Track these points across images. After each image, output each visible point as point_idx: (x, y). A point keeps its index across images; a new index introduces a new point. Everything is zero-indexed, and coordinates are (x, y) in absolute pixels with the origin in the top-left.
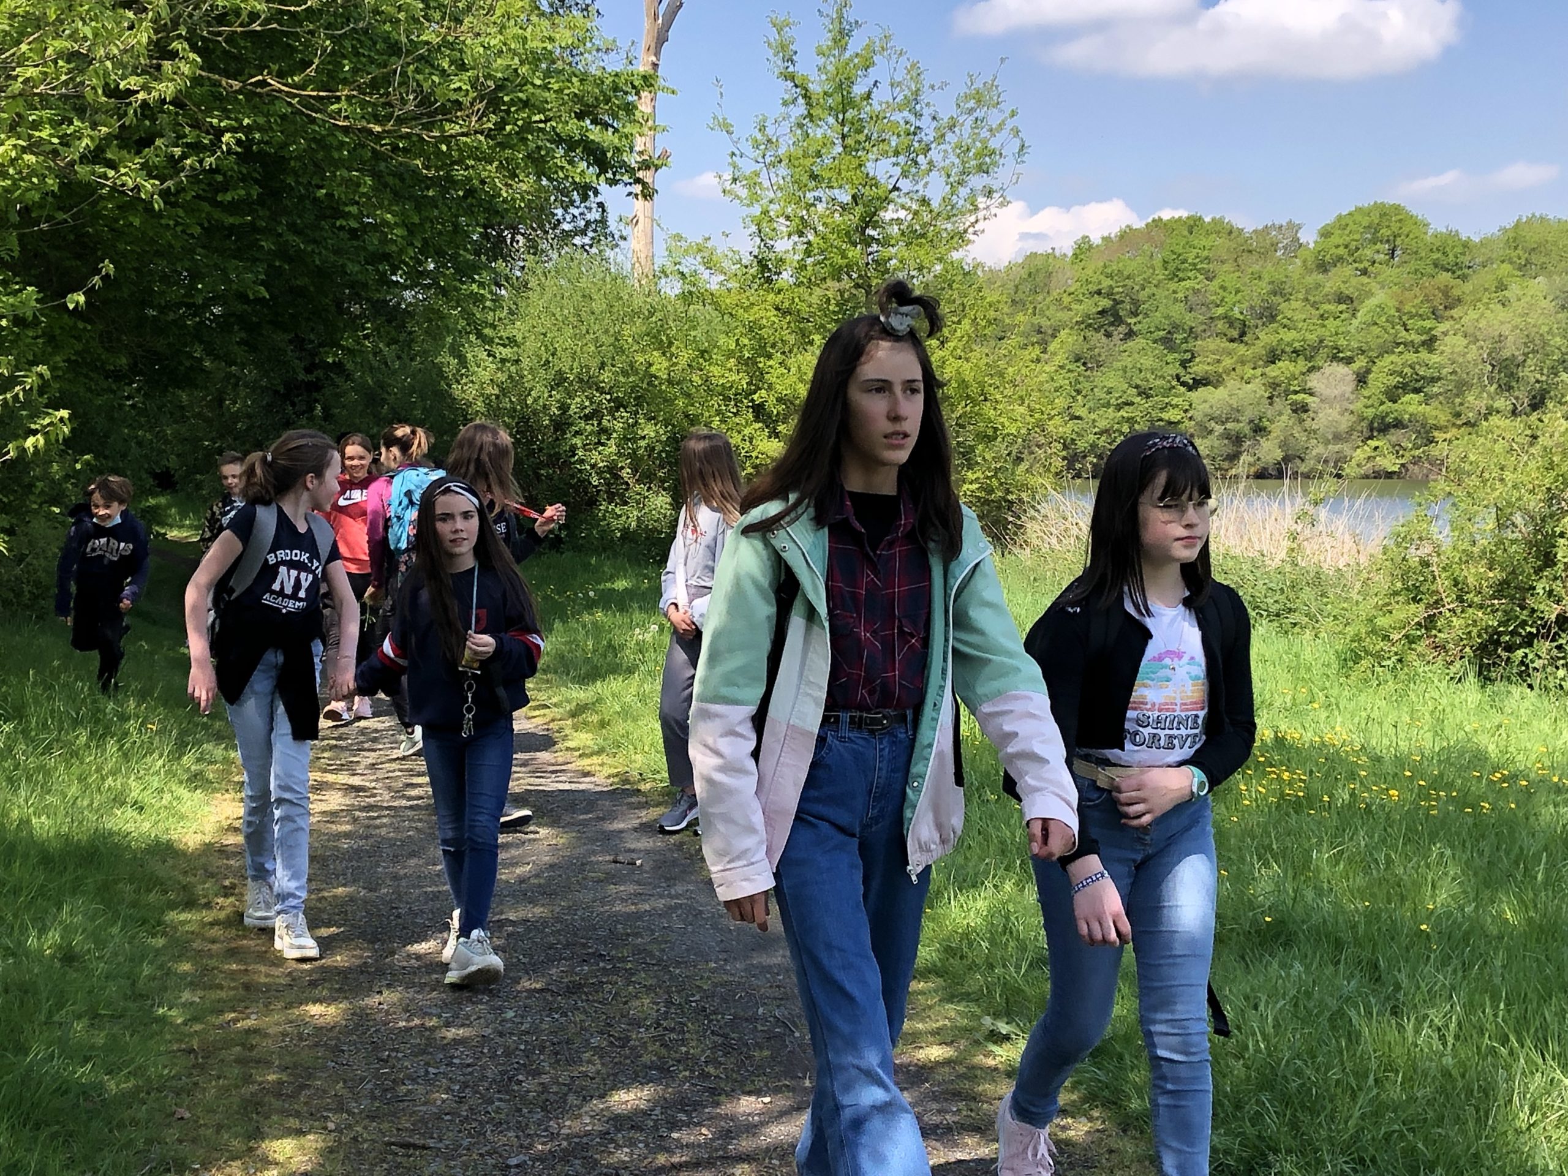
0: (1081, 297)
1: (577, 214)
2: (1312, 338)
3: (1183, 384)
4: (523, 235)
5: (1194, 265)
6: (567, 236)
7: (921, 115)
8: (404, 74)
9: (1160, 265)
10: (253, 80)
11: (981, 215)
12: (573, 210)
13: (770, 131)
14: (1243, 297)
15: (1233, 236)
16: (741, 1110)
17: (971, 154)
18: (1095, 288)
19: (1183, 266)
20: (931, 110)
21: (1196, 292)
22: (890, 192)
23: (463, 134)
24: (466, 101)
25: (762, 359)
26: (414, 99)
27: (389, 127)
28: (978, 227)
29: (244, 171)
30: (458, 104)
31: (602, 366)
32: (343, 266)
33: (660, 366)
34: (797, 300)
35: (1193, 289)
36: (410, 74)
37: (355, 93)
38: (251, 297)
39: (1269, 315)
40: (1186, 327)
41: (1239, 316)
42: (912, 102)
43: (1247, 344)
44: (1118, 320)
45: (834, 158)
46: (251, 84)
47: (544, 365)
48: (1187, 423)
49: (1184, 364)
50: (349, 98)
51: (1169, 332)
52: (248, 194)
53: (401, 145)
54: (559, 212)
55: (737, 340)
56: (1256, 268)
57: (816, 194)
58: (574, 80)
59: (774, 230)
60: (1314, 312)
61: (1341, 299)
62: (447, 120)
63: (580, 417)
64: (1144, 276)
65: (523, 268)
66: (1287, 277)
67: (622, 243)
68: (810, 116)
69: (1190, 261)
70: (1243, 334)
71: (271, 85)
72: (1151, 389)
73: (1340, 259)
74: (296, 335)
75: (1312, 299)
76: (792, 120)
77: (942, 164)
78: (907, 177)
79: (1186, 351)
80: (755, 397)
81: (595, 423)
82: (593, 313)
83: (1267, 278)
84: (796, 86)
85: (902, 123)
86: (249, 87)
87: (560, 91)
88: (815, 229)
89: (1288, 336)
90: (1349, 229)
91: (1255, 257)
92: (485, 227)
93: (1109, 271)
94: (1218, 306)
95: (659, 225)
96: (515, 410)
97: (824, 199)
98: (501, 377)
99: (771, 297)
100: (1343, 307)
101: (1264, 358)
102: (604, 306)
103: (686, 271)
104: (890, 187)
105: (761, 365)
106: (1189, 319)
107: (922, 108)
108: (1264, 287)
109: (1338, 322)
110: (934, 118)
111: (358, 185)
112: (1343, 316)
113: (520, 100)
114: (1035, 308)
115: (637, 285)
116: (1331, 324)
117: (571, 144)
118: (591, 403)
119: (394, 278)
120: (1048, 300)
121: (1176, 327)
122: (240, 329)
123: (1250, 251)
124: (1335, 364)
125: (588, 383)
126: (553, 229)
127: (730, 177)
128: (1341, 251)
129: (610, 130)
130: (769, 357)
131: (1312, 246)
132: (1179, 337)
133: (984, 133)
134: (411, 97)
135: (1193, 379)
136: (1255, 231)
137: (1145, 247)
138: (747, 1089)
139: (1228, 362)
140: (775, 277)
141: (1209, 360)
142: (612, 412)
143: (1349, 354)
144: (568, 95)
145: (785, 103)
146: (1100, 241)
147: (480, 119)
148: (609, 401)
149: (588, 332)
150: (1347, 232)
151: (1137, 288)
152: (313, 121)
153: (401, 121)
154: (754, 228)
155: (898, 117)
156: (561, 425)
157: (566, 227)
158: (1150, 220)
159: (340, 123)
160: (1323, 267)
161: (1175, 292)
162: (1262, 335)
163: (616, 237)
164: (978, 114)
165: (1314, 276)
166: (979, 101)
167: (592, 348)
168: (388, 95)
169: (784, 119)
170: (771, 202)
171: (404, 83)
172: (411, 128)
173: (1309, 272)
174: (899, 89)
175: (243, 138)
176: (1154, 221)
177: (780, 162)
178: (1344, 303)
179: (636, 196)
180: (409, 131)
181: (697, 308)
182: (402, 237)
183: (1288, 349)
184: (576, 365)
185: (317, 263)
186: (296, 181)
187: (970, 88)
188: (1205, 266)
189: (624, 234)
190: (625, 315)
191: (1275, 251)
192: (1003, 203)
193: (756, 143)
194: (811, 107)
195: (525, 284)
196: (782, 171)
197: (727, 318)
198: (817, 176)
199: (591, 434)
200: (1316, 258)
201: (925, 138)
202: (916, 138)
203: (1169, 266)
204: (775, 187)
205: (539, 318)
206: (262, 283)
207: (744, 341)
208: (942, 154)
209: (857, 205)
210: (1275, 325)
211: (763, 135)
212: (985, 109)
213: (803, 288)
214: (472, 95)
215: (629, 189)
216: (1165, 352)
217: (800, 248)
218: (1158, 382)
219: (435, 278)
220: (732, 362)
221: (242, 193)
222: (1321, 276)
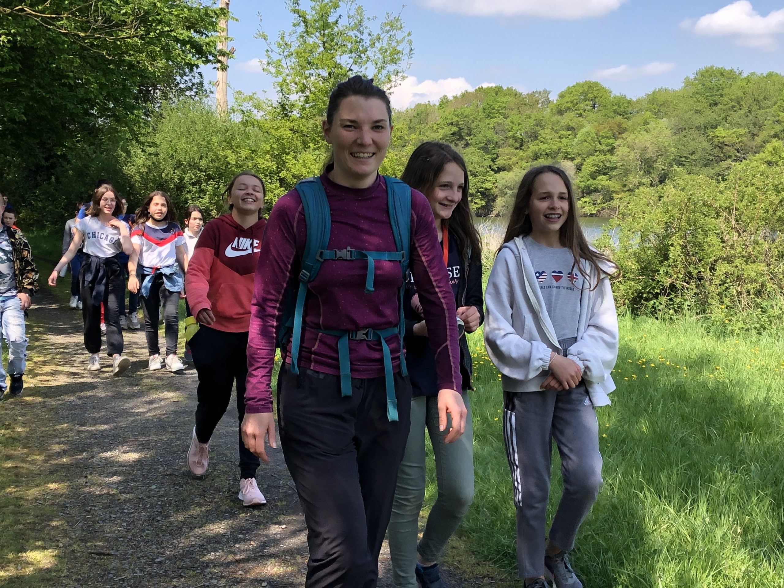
0: (443, 126)
1: (187, 80)
2: (555, 148)
3: (493, 170)
4: (159, 90)
5: (498, 110)
6: (182, 91)
7: (363, 33)
8: (96, 6)
9: (482, 110)
10: (17, 8)
11: (393, 84)
12: (185, 78)
13: (287, 39)
14: (522, 127)
15: (517, 97)
16: (271, 532)
17: (388, 53)
18: (450, 121)
19: (493, 111)
20: (368, 30)
21: (499, 124)
22: (348, 71)
23: (127, 38)
24: (129, 21)
25: (284, 155)
26: (102, 19)
27: (88, 34)
28: (391, 90)
29: (13, 55)
30: (125, 23)
31: (201, 158)
32: (66, 105)
33: (232, 159)
34: (301, 125)
35: (498, 123)
36: (99, 6)
37: (70, 16)
38: (17, 120)
39: (534, 136)
40: (494, 142)
41: (520, 136)
42: (358, 27)
43: (523, 150)
44: (461, 138)
45: (319, 54)
46: (16, 10)
47: (171, 157)
48: (494, 189)
49: (493, 160)
50: (67, 18)
51: (486, 144)
52: (14, 68)
53: (95, 43)
54: (178, 78)
55: (271, 145)
56: (528, 112)
57: (310, 72)
58: (185, 10)
59: (289, 90)
60: (556, 135)
61: (569, 128)
62: (119, 30)
63: (190, 184)
64: (474, 116)
65: (160, 107)
66: (543, 117)
67: (211, 95)
68: (307, 32)
69: (496, 108)
70: (522, 145)
71: (26, 11)
72: (477, 172)
73: (569, 109)
74: (41, 141)
75: (555, 128)
76: (298, 33)
77: (373, 58)
78: (356, 64)
79: (494, 154)
80: (280, 175)
81: (198, 187)
82: (196, 131)
83: (533, 118)
84: (300, 16)
85: (354, 37)
86: (15, 12)
87: (177, 16)
88: (310, 89)
89: (544, 147)
90: (573, 94)
91: (528, 106)
92: (139, 86)
93: (456, 113)
94: (509, 131)
95: (229, 86)
96: (156, 180)
97: (314, 74)
98: (149, 163)
99: (288, 123)
100: (570, 132)
101: (532, 157)
102: (202, 127)
103: (244, 110)
104: (348, 69)
105: (284, 158)
106: (496, 138)
107: (363, 29)
108: (532, 122)
109: (567, 140)
110: (369, 35)
111: (73, 62)
112: (570, 137)
113: (157, 19)
114: (420, 131)
115: (219, 116)
116: (564, 141)
117: (184, 43)
118: (196, 176)
119: (92, 112)
120: (427, 127)
121: (489, 142)
122: (11, 137)
123: (525, 104)
124: (566, 160)
125: (193, 166)
126: (176, 87)
127: (266, 63)
128: (569, 105)
129: (204, 36)
130: (288, 154)
131: (555, 102)
132: (491, 146)
133: (394, 44)
134: (100, 18)
135: (498, 167)
136: (528, 94)
137: (474, 102)
138: (274, 521)
139: (514, 159)
140: (289, 114)
141: (505, 158)
142: (206, 181)
143: (573, 156)
144: (182, 18)
145: (294, 25)
146: (452, 98)
147: (136, 30)
148: (205, 176)
149: (193, 140)
150: (572, 95)
151: (470, 122)
152: (49, 30)
153: (95, 30)
154: (279, 89)
155: (351, 33)
156: (180, 187)
157: (182, 86)
158: (477, 88)
159: (63, 31)
160: (561, 112)
161: (489, 124)
162: (531, 146)
163: (208, 91)
164: (391, 33)
165: (556, 117)
166: (392, 26)
167: (196, 149)
168: (88, 17)
169: (294, 33)
170: (287, 75)
171: (96, 11)
172: (100, 34)
173: (554, 115)
174: (352, 19)
175: (11, 39)
176: (479, 88)
177: (292, 55)
178: (571, 130)
179: (218, 69)
180: (99, 36)
181: (249, 129)
182: (96, 89)
183: (544, 153)
184: (187, 157)
185: (52, 103)
186: (41, 61)
187: (387, 20)
188: (503, 111)
189: (212, 90)
190: (213, 132)
191: (538, 104)
192: (404, 78)
193: (280, 46)
194: (307, 27)
195: (161, 115)
196: (293, 60)
197: (266, 134)
198: (310, 63)
199: (195, 193)
200: (557, 108)
201: (365, 45)
202: (361, 44)
203: (486, 111)
204: (289, 68)
205: (168, 133)
206: (23, 113)
207: (275, 146)
208: (373, 53)
209: (331, 77)
210: (537, 141)
211: (283, 41)
212: (395, 31)
213: (304, 120)
214: (132, 18)
215: (214, 65)
216: (484, 154)
217: (302, 99)
218: (480, 169)
219: (114, 112)
220: (268, 156)
221: (11, 67)
222: (559, 117)
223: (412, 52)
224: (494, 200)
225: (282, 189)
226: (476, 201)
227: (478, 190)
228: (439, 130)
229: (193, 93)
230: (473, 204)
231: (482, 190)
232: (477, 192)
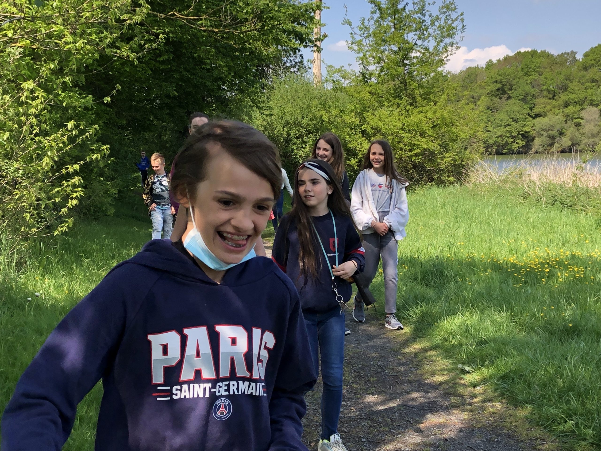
0: (489, 84)
1: (292, 60)
2: (582, 97)
3: (531, 117)
4: (271, 68)
5: (534, 69)
6: (288, 68)
7: (425, 15)
8: (226, 8)
9: (521, 70)
10: (170, 14)
11: (449, 53)
12: (290, 58)
13: (366, 23)
14: (554, 81)
15: (549, 57)
16: (366, 400)
17: (445, 30)
18: (495, 80)
19: (530, 70)
20: (429, 13)
21: (535, 80)
22: (414, 45)
23: (248, 31)
24: (249, 18)
25: (365, 112)
26: (230, 18)
27: (221, 29)
28: (448, 58)
29: (167, 49)
30: (247, 20)
31: (303, 118)
32: (205, 83)
33: (326, 117)
34: (378, 89)
35: (534, 79)
36: (228, 8)
37: (208, 17)
38: (172, 96)
39: (564, 88)
40: (532, 94)
41: (552, 89)
42: (421, 10)
43: (556, 100)
44: (504, 93)
45: (391, 33)
46: (169, 15)
47: (281, 118)
48: (533, 132)
49: (531, 109)
50: (205, 19)
51: (525, 96)
52: (169, 57)
53: (225, 36)
54: (285, 59)
55: (355, 106)
56: (559, 70)
57: (384, 48)
58: (290, 8)
59: (368, 62)
60: (582, 87)
61: (593, 81)
62: (242, 26)
63: (295, 138)
64: (514, 74)
65: (272, 81)
66: (571, 73)
67: (309, 70)
68: (381, 17)
69: (532, 68)
70: (554, 96)
71: (176, 15)
72: (518, 119)
73: (593, 65)
74: (188, 110)
75: (582, 81)
76: (375, 19)
77: (433, 34)
78: (420, 40)
79: (532, 104)
80: (362, 127)
81: (301, 140)
82: (299, 98)
83: (563, 74)
84: (376, 6)
85: (418, 19)
86: (168, 17)
87: (285, 13)
88: (384, 61)
89: (572, 96)
90: (595, 53)
91: (559, 65)
92: (257, 66)
93: (500, 73)
94: (544, 85)
95: (323, 62)
96: (270, 136)
97: (387, 49)
98: (265, 123)
99: (367, 88)
100: (594, 84)
101: (563, 105)
102: (303, 95)
103: (335, 79)
104: (413, 44)
105: (364, 115)
106: (533, 91)
107: (425, 12)
108: (562, 77)
109: (592, 90)
110: (430, 16)
111: (210, 52)
112: (594, 88)
113: (270, 17)
114: (471, 89)
115: (315, 86)
116: (589, 91)
117: (289, 33)
118: (299, 132)
119: (223, 87)
120: (476, 85)
121: (527, 94)
122: (167, 109)
123: (556, 63)
124: (591, 107)
125: (297, 124)
126: (283, 66)
127: (351, 42)
128: (593, 62)
129: (304, 27)
130: (368, 112)
131: (581, 60)
132: (529, 98)
133: (450, 22)
134: (229, 18)
135: (535, 114)
136: (558, 55)
137: (514, 63)
138: (368, 392)
139: (548, 107)
140: (369, 81)
141: (541, 107)
142: (307, 135)
143: (597, 102)
144: (288, 14)
145: (372, 13)
146: (496, 62)
147: (255, 25)
148: (306, 131)
149: (297, 105)
150: (595, 54)
151: (511, 79)
152: (192, 28)
153: (225, 27)
154: (360, 62)
155: (416, 16)
156: (288, 141)
157: (288, 65)
158: (516, 52)
159: (203, 29)
160: (586, 69)
161: (527, 80)
162: (562, 96)
163: (307, 68)
164: (447, 14)
165: (582, 72)
166: (448, 9)
167: (299, 111)
168: (220, 17)
169: (371, 19)
170: (367, 51)
171: (226, 11)
172: (229, 29)
173: (580, 71)
174: (416, 5)
175: (166, 36)
176: (518, 53)
177: (370, 35)
178: (595, 82)
179: (315, 51)
180: (228, 30)
181: (339, 94)
182: (227, 71)
183: (572, 101)
184: (293, 118)
185: (195, 82)
186: (187, 51)
187: (444, 4)
188: (538, 70)
189: (310, 67)
190: (311, 98)
191: (567, 63)
192: (458, 48)
193: (361, 29)
194: (382, 14)
195: (273, 87)
196: (371, 39)
197: (351, 97)
198: (384, 41)
199: (299, 144)
200: (583, 65)
201: (426, 24)
202: (423, 24)
203: (524, 70)
204: (368, 46)
205: (279, 100)
206: (175, 90)
207: (358, 106)
208: (433, 30)
209: (400, 51)
210: (567, 92)
211: (363, 26)
212: (450, 12)
213: (380, 84)
214: (252, 15)
215: (312, 49)
216: (523, 104)
217: (378, 69)
218: (521, 116)
219: (239, 87)
220: (353, 114)
221: (167, 57)
222: (585, 72)
223: (464, 28)
224: (532, 140)
225: (364, 138)
226: (518, 141)
227: (519, 133)
228: (486, 87)
229: (296, 70)
230: (515, 144)
231: (522, 132)
232: (519, 134)
